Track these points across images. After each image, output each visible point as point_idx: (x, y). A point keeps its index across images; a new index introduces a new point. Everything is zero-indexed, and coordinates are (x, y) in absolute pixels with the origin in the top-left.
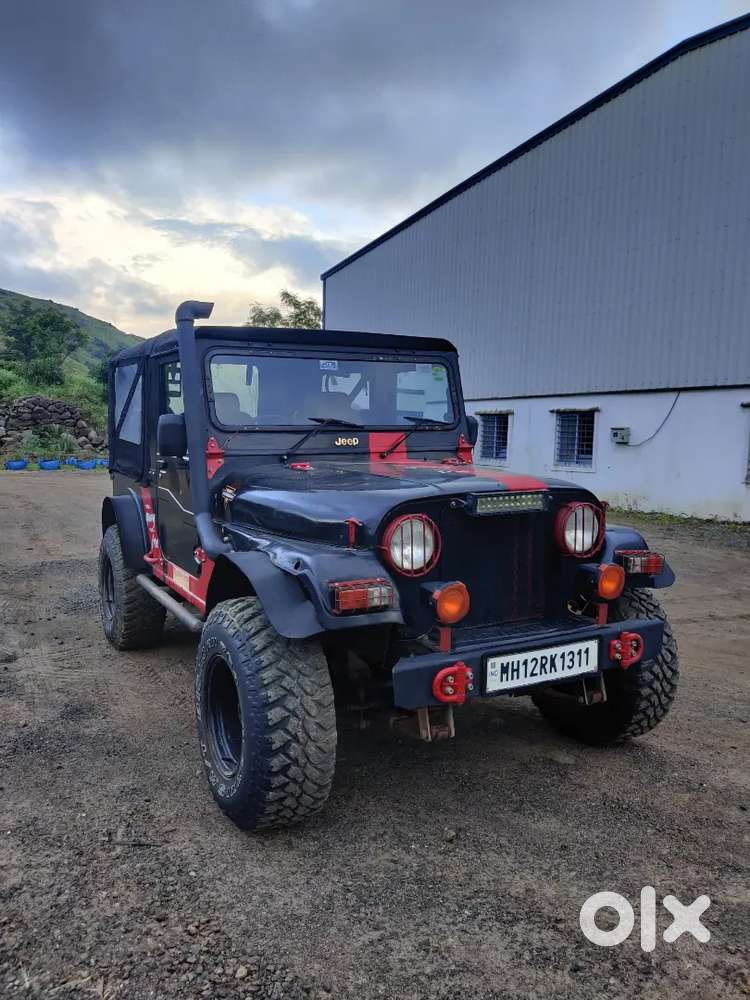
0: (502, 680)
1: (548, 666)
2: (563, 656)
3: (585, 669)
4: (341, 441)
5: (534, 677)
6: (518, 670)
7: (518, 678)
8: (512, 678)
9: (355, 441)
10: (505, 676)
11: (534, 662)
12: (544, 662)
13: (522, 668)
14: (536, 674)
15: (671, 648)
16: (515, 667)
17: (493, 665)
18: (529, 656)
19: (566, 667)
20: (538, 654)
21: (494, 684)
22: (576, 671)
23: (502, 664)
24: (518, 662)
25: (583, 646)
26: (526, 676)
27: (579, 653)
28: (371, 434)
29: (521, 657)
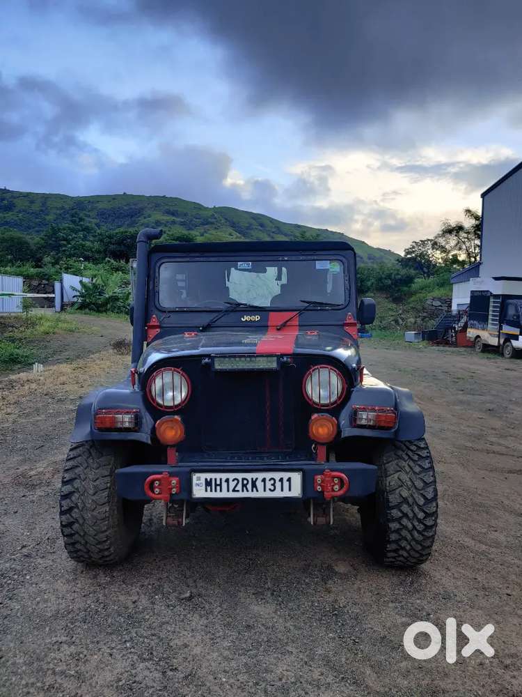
0: (206, 491)
1: (249, 486)
2: (264, 480)
3: (286, 494)
4: (246, 318)
5: (236, 493)
6: (220, 485)
7: (221, 491)
8: (216, 491)
9: (257, 318)
10: (209, 488)
11: (236, 481)
12: (245, 482)
13: (224, 485)
14: (238, 491)
15: (425, 494)
16: (218, 482)
17: (199, 479)
18: (231, 476)
19: (267, 489)
20: (240, 476)
21: (199, 492)
22: (278, 494)
23: (206, 479)
24: (221, 479)
25: (285, 475)
26: (228, 491)
27: (281, 480)
28: (271, 313)
29: (224, 476)
